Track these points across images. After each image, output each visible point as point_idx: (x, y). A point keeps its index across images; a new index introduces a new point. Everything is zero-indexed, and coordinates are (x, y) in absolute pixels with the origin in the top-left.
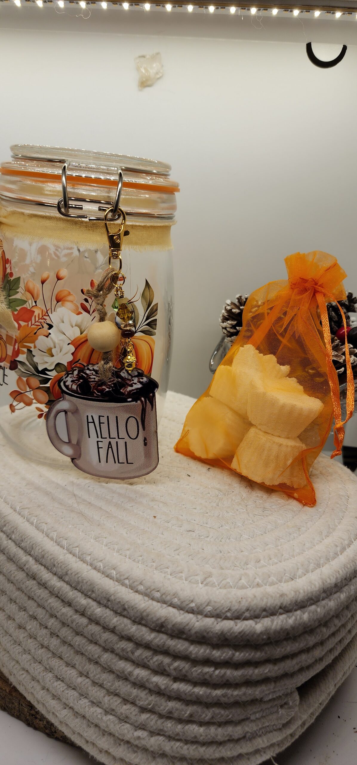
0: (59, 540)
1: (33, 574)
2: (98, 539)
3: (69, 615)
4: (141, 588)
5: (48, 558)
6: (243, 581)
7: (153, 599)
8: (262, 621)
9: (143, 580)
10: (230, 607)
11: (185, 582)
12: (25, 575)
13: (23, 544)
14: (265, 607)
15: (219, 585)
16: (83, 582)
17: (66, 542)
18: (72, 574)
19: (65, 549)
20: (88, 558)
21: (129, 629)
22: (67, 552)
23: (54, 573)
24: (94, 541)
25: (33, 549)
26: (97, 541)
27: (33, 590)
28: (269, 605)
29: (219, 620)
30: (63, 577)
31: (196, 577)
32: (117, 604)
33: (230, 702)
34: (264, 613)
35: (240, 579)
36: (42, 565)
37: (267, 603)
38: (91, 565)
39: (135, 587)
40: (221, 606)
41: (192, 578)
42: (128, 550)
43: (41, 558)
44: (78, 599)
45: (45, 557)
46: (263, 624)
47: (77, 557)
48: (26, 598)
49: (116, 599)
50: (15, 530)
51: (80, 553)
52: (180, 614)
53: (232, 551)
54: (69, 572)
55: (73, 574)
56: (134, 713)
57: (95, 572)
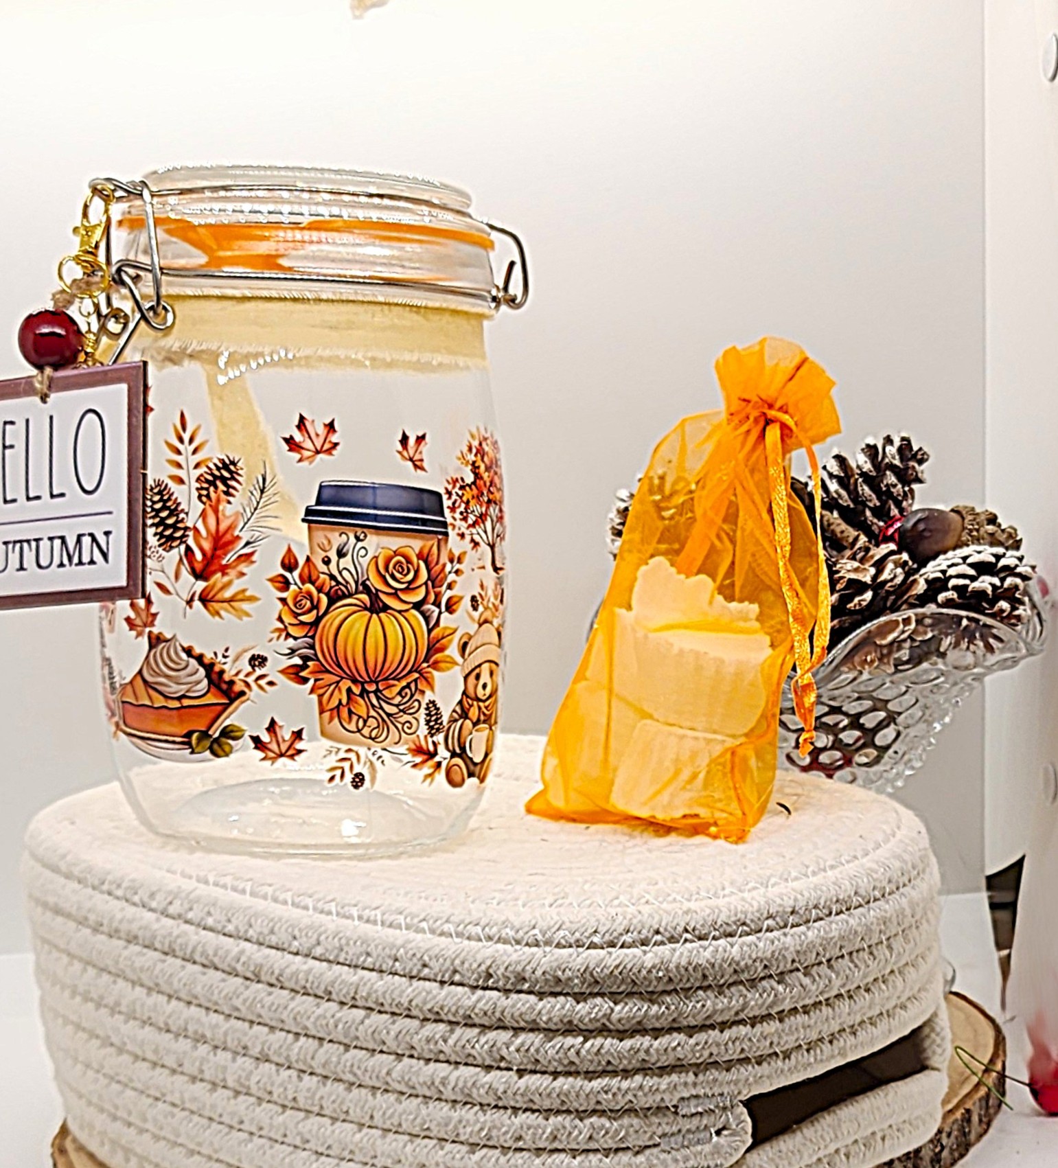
0: (297, 900)
1: (256, 969)
3: (328, 1015)
4: (448, 927)
5: (282, 930)
6: (623, 900)
7: (469, 938)
8: (653, 950)
9: (450, 915)
10: (598, 928)
12: (240, 981)
13: (230, 927)
14: (658, 926)
15: (578, 905)
16: (349, 945)
17: (312, 900)
18: (328, 938)
19: (311, 909)
20: (354, 910)
21: (435, 997)
22: (315, 912)
23: (296, 951)
25: (251, 926)
27: (258, 999)
28: (664, 924)
29: (580, 950)
30: (314, 951)
31: (542, 901)
32: (411, 960)
33: (618, 1107)
35: (615, 897)
36: (271, 947)
37: (661, 921)
38: (360, 918)
39: (438, 928)
40: (583, 926)
41: (534, 903)
43: (268, 935)
44: (343, 977)
45: (276, 929)
46: (656, 954)
47: (333, 915)
48: (247, 1025)
49: (408, 952)
50: (213, 908)
51: (339, 908)
54: (323, 937)
56: (458, 1156)
57: (369, 926)
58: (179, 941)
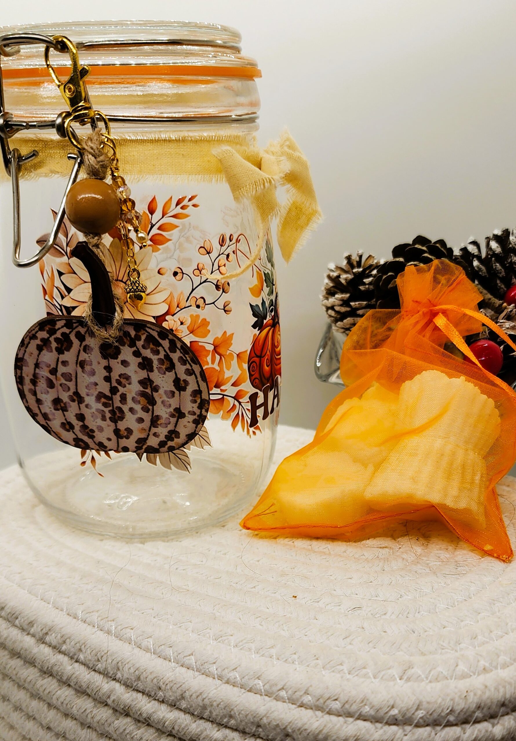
0: (158, 650)
1: (125, 707)
2: (220, 639)
4: (307, 699)
5: (147, 679)
6: (462, 667)
7: (330, 713)
8: (501, 722)
9: (308, 688)
10: (452, 708)
11: (373, 680)
12: (110, 711)
13: (100, 666)
14: (503, 700)
15: (427, 678)
16: (212, 705)
17: (172, 651)
18: (191, 696)
19: (172, 661)
20: (213, 669)
22: (177, 665)
23: (161, 700)
24: (215, 642)
25: (118, 669)
26: (219, 642)
27: (127, 731)
28: (508, 696)
29: (438, 728)
30: (178, 703)
31: (390, 671)
32: (274, 729)
34: (503, 709)
35: (455, 665)
36: (138, 691)
37: (505, 694)
38: (220, 678)
39: (298, 700)
40: (439, 707)
41: (383, 673)
42: (272, 647)
43: (135, 681)
45: (142, 678)
46: (503, 725)
47: (194, 670)
49: (271, 721)
50: (83, 646)
51: (199, 663)
52: (376, 728)
53: (430, 629)
54: (187, 694)
55: (194, 696)
57: (229, 687)
58: (55, 668)
